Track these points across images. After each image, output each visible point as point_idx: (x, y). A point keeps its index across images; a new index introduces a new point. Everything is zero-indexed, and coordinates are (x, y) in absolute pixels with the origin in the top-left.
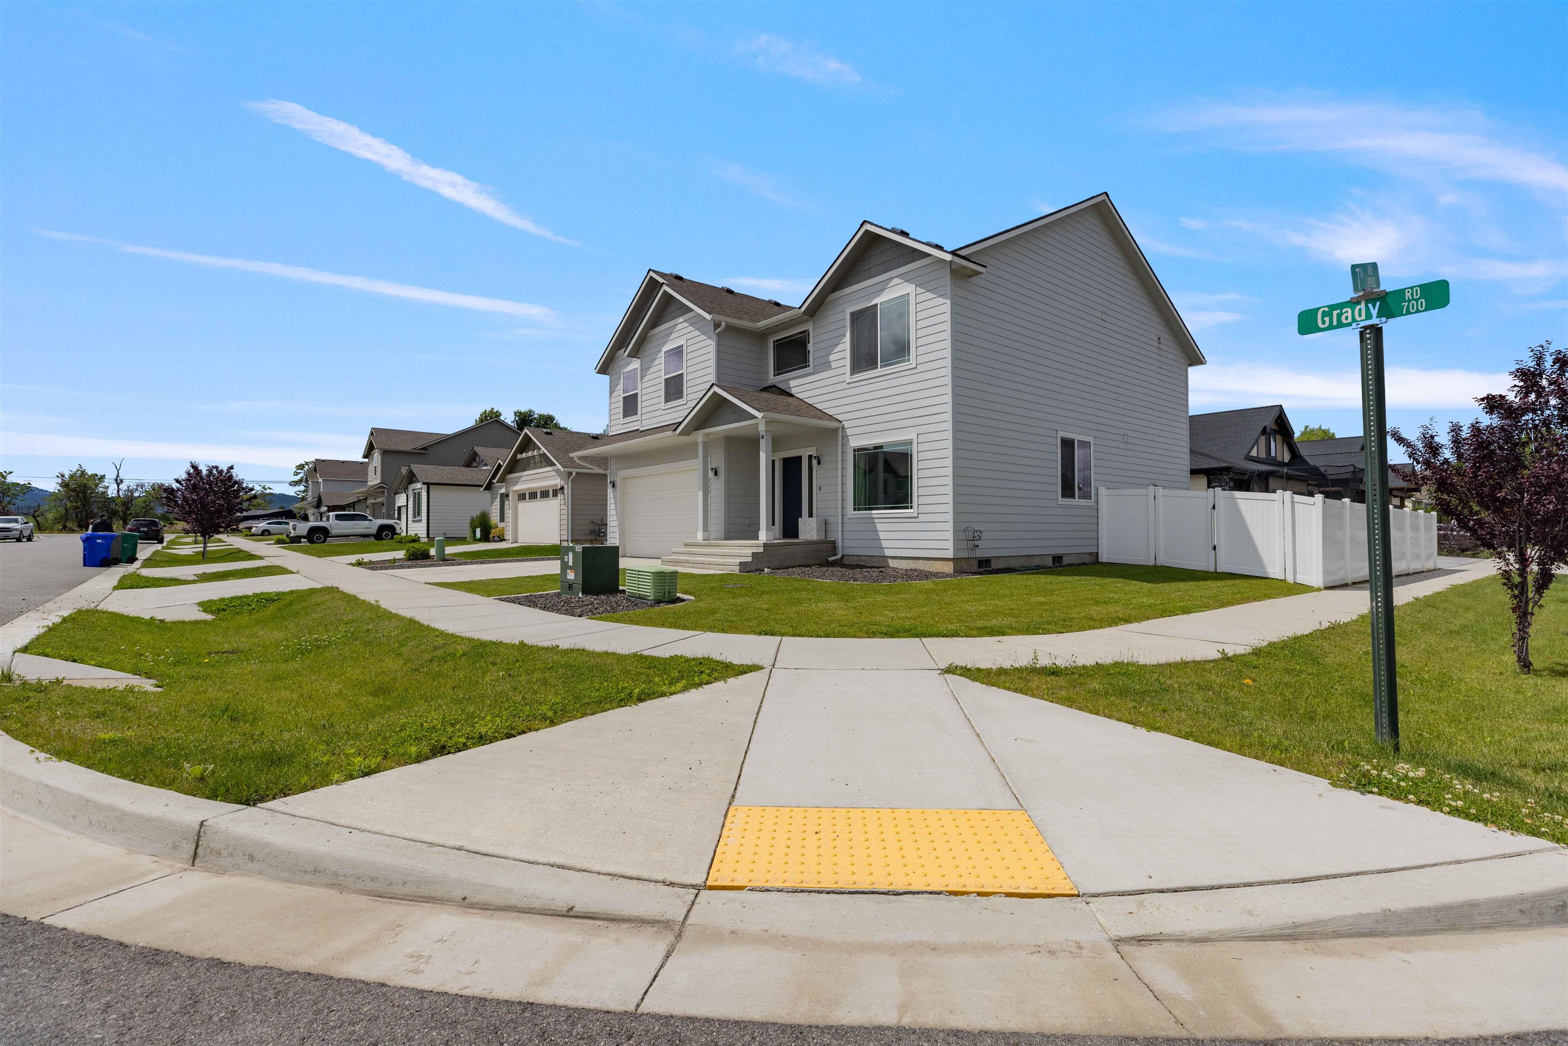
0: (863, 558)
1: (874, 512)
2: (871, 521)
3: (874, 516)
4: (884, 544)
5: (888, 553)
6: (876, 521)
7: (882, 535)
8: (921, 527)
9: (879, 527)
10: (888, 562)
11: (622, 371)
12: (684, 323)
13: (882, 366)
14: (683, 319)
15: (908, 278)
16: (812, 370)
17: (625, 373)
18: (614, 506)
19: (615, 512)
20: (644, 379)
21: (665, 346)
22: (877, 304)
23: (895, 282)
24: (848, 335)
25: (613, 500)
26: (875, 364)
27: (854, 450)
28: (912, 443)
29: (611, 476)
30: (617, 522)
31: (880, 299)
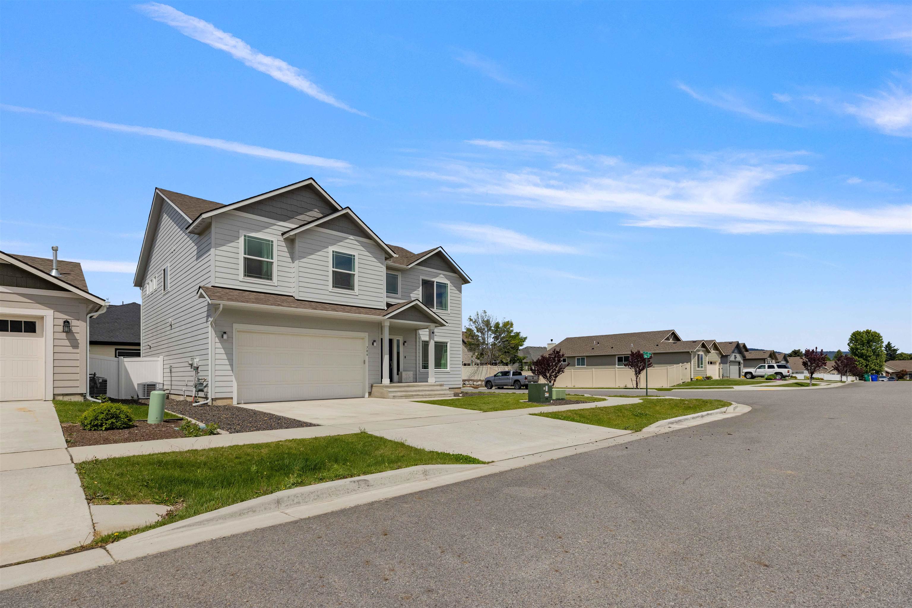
8: (452, 376)
11: (242, 233)
12: (355, 241)
13: (436, 309)
14: (354, 238)
15: (447, 277)
16: (400, 297)
17: (249, 237)
18: (224, 357)
19: (227, 362)
20: (301, 259)
21: (332, 246)
22: (434, 281)
23: (442, 276)
24: (421, 288)
25: (223, 350)
26: (434, 306)
27: (422, 341)
28: (447, 343)
29: (215, 326)
30: (233, 372)
31: (436, 280)
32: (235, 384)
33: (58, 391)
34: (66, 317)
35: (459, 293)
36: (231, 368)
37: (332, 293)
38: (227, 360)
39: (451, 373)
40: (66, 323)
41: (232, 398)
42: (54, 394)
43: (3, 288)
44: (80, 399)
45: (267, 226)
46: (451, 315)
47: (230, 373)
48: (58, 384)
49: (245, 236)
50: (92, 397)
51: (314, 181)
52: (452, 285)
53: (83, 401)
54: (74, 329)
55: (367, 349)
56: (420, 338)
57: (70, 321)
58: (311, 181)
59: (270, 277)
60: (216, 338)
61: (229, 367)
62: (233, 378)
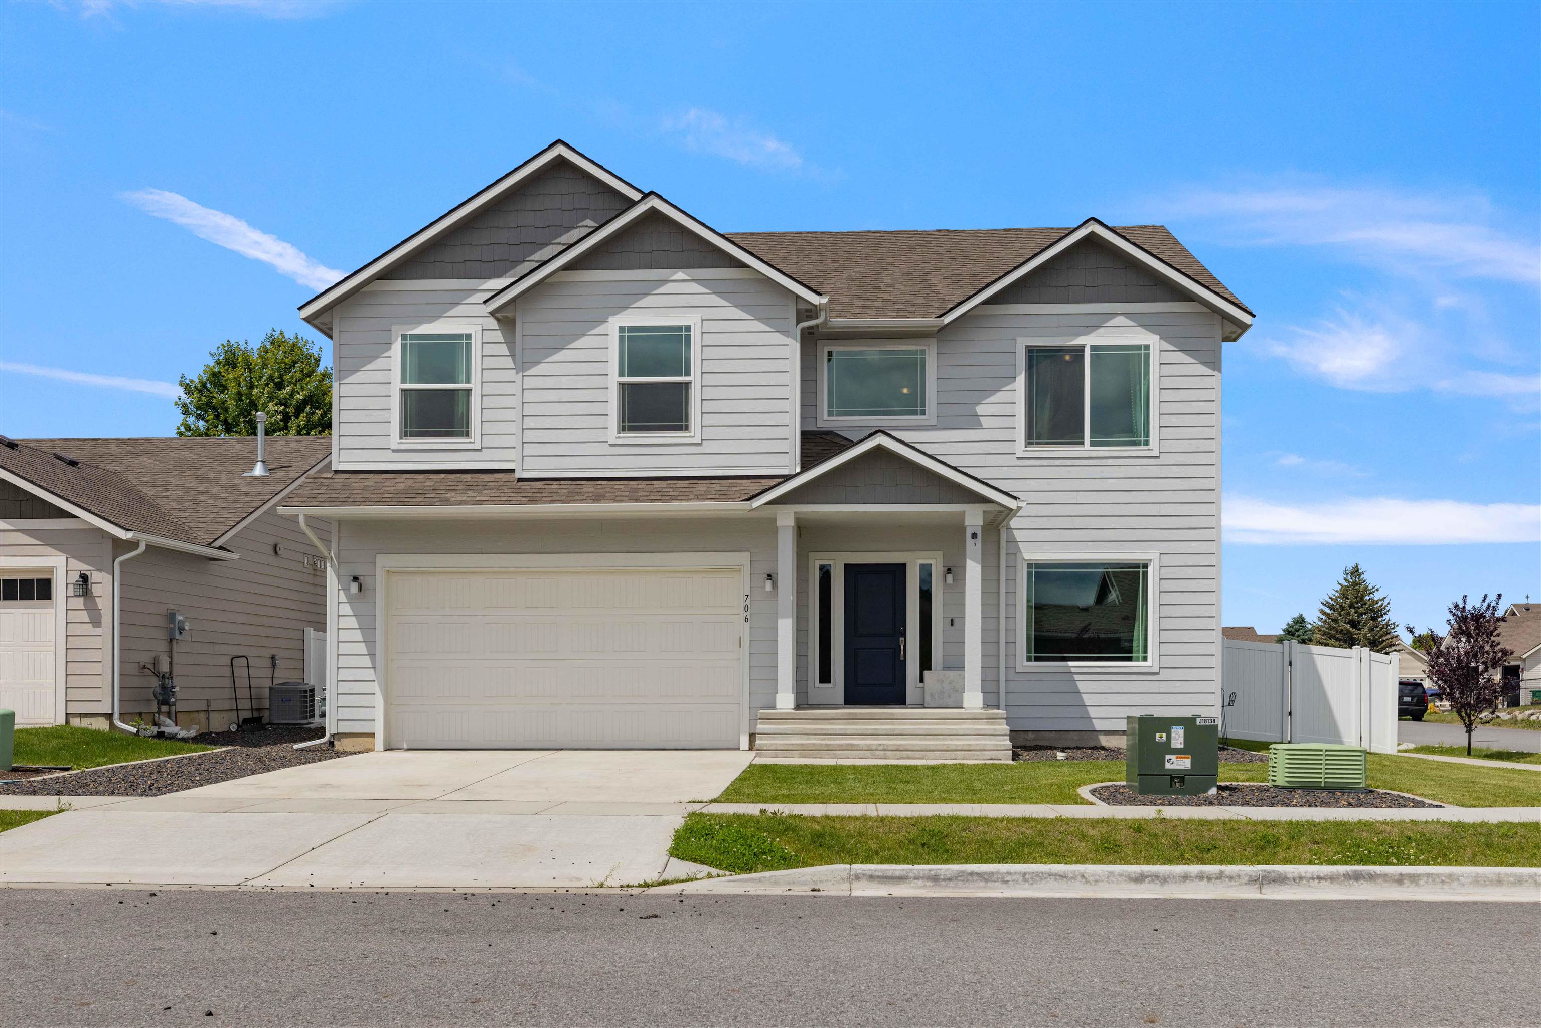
0: (1048, 734)
1: (1071, 663)
2: (1068, 677)
3: (1073, 670)
4: (1093, 712)
5: (1099, 726)
6: (1076, 677)
7: (1087, 700)
8: (1164, 687)
9: (1082, 687)
10: (1098, 740)
11: (398, 331)
12: (693, 284)
13: (1093, 444)
14: (689, 276)
15: (1144, 322)
16: (933, 422)
17: (413, 337)
18: (358, 635)
19: (362, 649)
20: (529, 369)
21: (618, 316)
22: (1084, 346)
23: (1121, 320)
24: (1021, 381)
25: (355, 619)
26: (1083, 438)
27: (1030, 566)
28: (1146, 566)
29: (339, 563)
30: (375, 671)
31: (1088, 341)
32: (379, 702)
33: (74, 709)
34: (84, 567)
35: (1209, 372)
36: (372, 664)
37: (617, 448)
38: (363, 644)
39: (1164, 674)
40: (84, 578)
41: (372, 735)
42: (67, 714)
43: (4, 522)
44: (102, 725)
45: (455, 299)
46: (1164, 459)
47: (370, 674)
48: (74, 694)
49: (404, 337)
50: (121, 722)
51: (567, 145)
52: (1166, 346)
53: (108, 729)
54: (96, 590)
55: (748, 602)
56: (1015, 552)
57: (88, 574)
58: (560, 150)
59: (465, 430)
60: (341, 592)
61: (367, 661)
62: (376, 688)
